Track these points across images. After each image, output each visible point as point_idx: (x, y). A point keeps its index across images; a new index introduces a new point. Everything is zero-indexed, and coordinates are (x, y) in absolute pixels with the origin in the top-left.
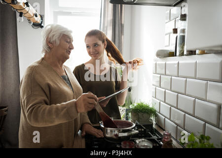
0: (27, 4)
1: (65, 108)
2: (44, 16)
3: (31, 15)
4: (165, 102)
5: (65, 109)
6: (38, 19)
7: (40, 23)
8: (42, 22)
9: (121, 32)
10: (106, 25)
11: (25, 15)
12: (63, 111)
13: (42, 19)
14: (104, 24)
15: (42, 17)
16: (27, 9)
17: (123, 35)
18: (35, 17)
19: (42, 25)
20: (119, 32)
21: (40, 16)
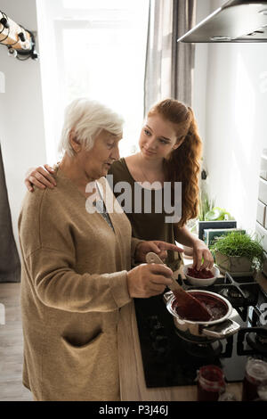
0: (3, 21)
1: (108, 287)
2: (36, 32)
3: (13, 41)
5: (107, 291)
6: (27, 45)
7: (31, 49)
8: (33, 47)
9: (190, 61)
10: (159, 48)
12: (105, 294)
13: (33, 41)
14: (155, 46)
15: (33, 36)
16: (5, 32)
17: (193, 67)
19: (35, 52)
20: (185, 62)
21: (28, 34)
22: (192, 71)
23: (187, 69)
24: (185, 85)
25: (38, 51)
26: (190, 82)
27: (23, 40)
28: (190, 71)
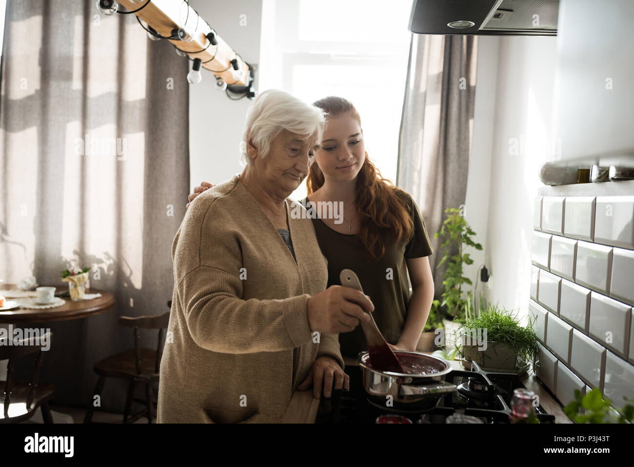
0: (210, 37)
1: (280, 313)
2: (257, 65)
3: (221, 66)
4: (558, 314)
6: (241, 77)
7: (247, 85)
9: (468, 108)
10: (423, 89)
11: (207, 66)
12: (275, 323)
13: (252, 75)
14: (417, 86)
15: (252, 70)
16: (211, 50)
17: (473, 117)
18: (232, 68)
19: (252, 90)
20: (460, 109)
21: (247, 67)
22: (471, 122)
23: (463, 119)
24: (459, 140)
25: (257, 89)
26: (467, 138)
27: (236, 68)
28: (467, 122)
